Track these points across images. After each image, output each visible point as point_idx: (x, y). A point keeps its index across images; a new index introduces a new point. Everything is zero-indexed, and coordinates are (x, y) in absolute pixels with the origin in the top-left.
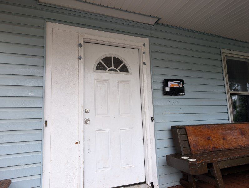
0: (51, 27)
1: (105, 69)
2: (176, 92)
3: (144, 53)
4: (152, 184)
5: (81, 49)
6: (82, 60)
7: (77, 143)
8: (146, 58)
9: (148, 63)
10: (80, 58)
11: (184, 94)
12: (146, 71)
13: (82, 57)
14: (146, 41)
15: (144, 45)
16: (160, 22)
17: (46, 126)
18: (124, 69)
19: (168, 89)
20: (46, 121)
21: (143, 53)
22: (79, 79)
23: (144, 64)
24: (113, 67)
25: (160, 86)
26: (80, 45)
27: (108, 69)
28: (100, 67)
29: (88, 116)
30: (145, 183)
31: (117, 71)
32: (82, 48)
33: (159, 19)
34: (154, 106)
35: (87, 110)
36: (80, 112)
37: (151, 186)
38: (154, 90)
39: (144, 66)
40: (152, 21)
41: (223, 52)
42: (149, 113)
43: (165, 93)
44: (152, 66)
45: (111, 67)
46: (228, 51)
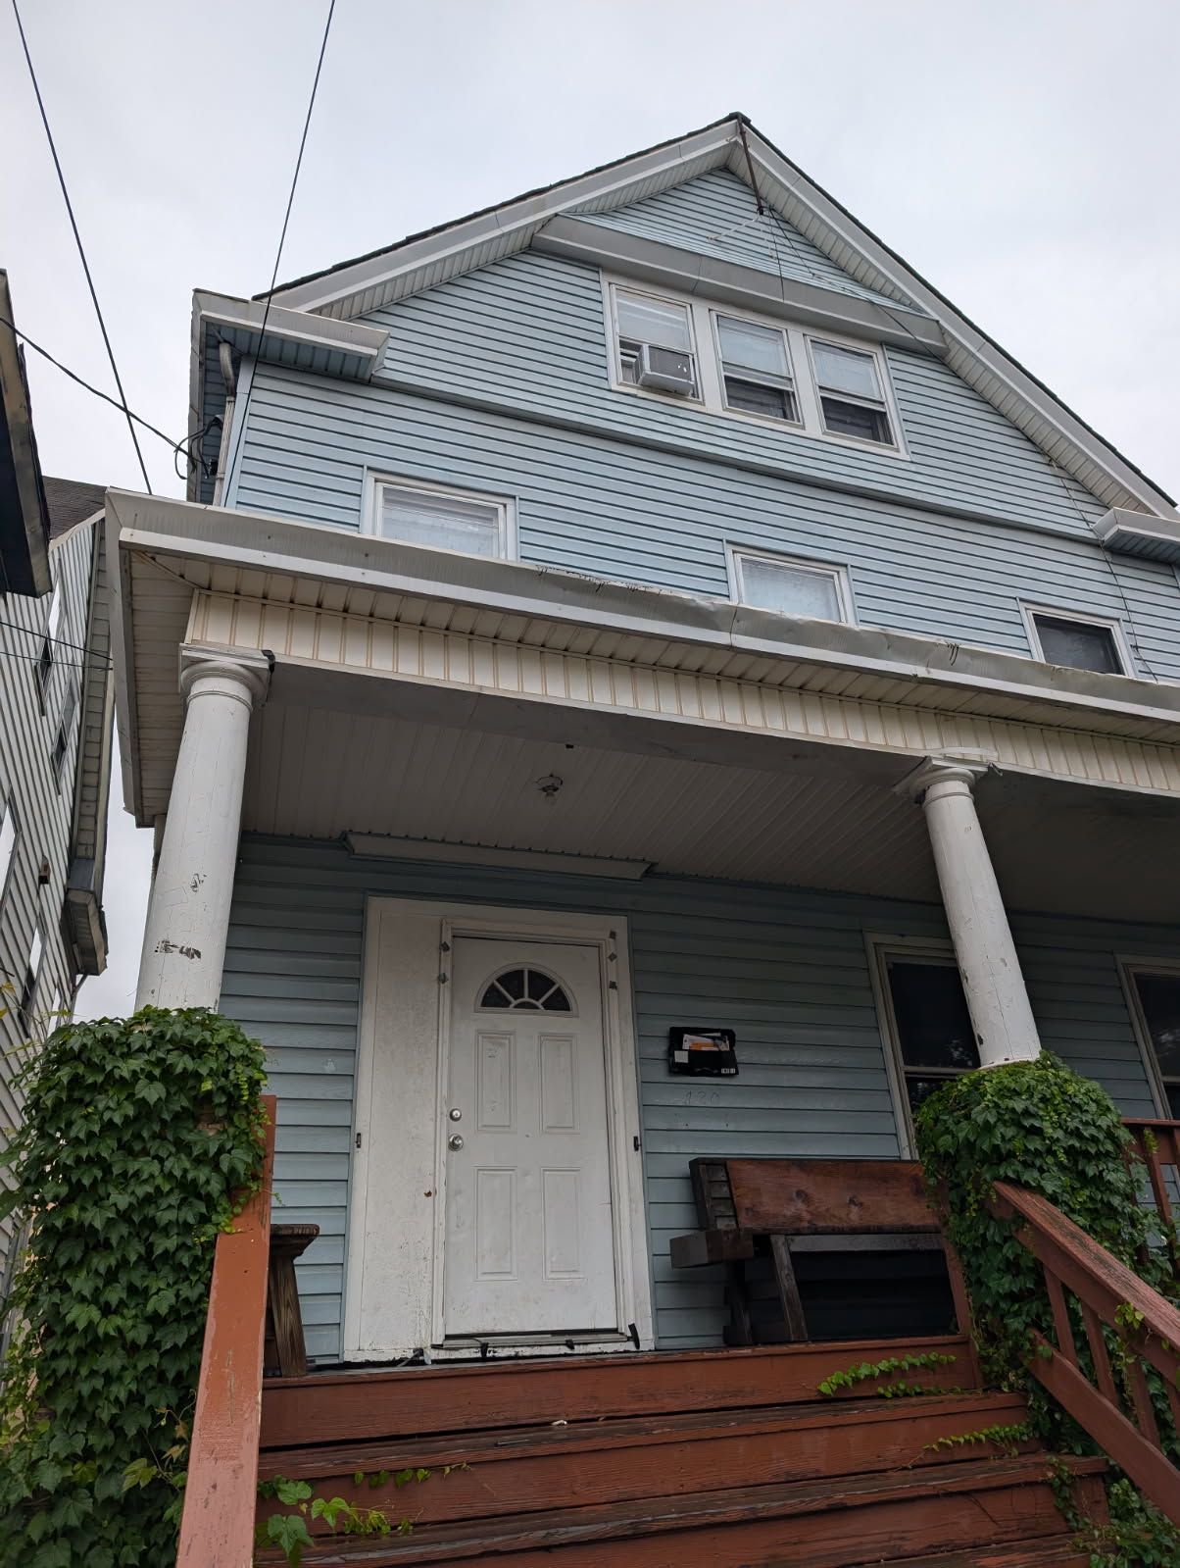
0: (378, 907)
1: (506, 1004)
2: (707, 1065)
3: (613, 957)
4: (632, 1328)
5: (447, 956)
6: (447, 983)
7: (429, 1194)
8: (620, 971)
9: (625, 985)
10: (442, 979)
11: (733, 1071)
12: (620, 1005)
13: (448, 975)
14: (619, 923)
15: (613, 935)
16: (657, 869)
17: (359, 1146)
18: (559, 1003)
19: (681, 1057)
20: (359, 1135)
21: (610, 957)
22: (438, 1030)
23: (613, 986)
24: (526, 999)
25: (660, 1049)
26: (445, 947)
27: (514, 1002)
28: (492, 999)
29: (457, 1128)
30: (615, 1331)
31: (536, 1008)
32: (449, 953)
33: (653, 865)
34: (644, 1107)
35: (454, 1113)
36: (439, 1114)
37: (629, 1334)
38: (642, 1060)
39: (613, 992)
40: (636, 872)
41: (875, 944)
42: (627, 1125)
43: (676, 1069)
44: (636, 992)
45: (522, 997)
46: (897, 940)
